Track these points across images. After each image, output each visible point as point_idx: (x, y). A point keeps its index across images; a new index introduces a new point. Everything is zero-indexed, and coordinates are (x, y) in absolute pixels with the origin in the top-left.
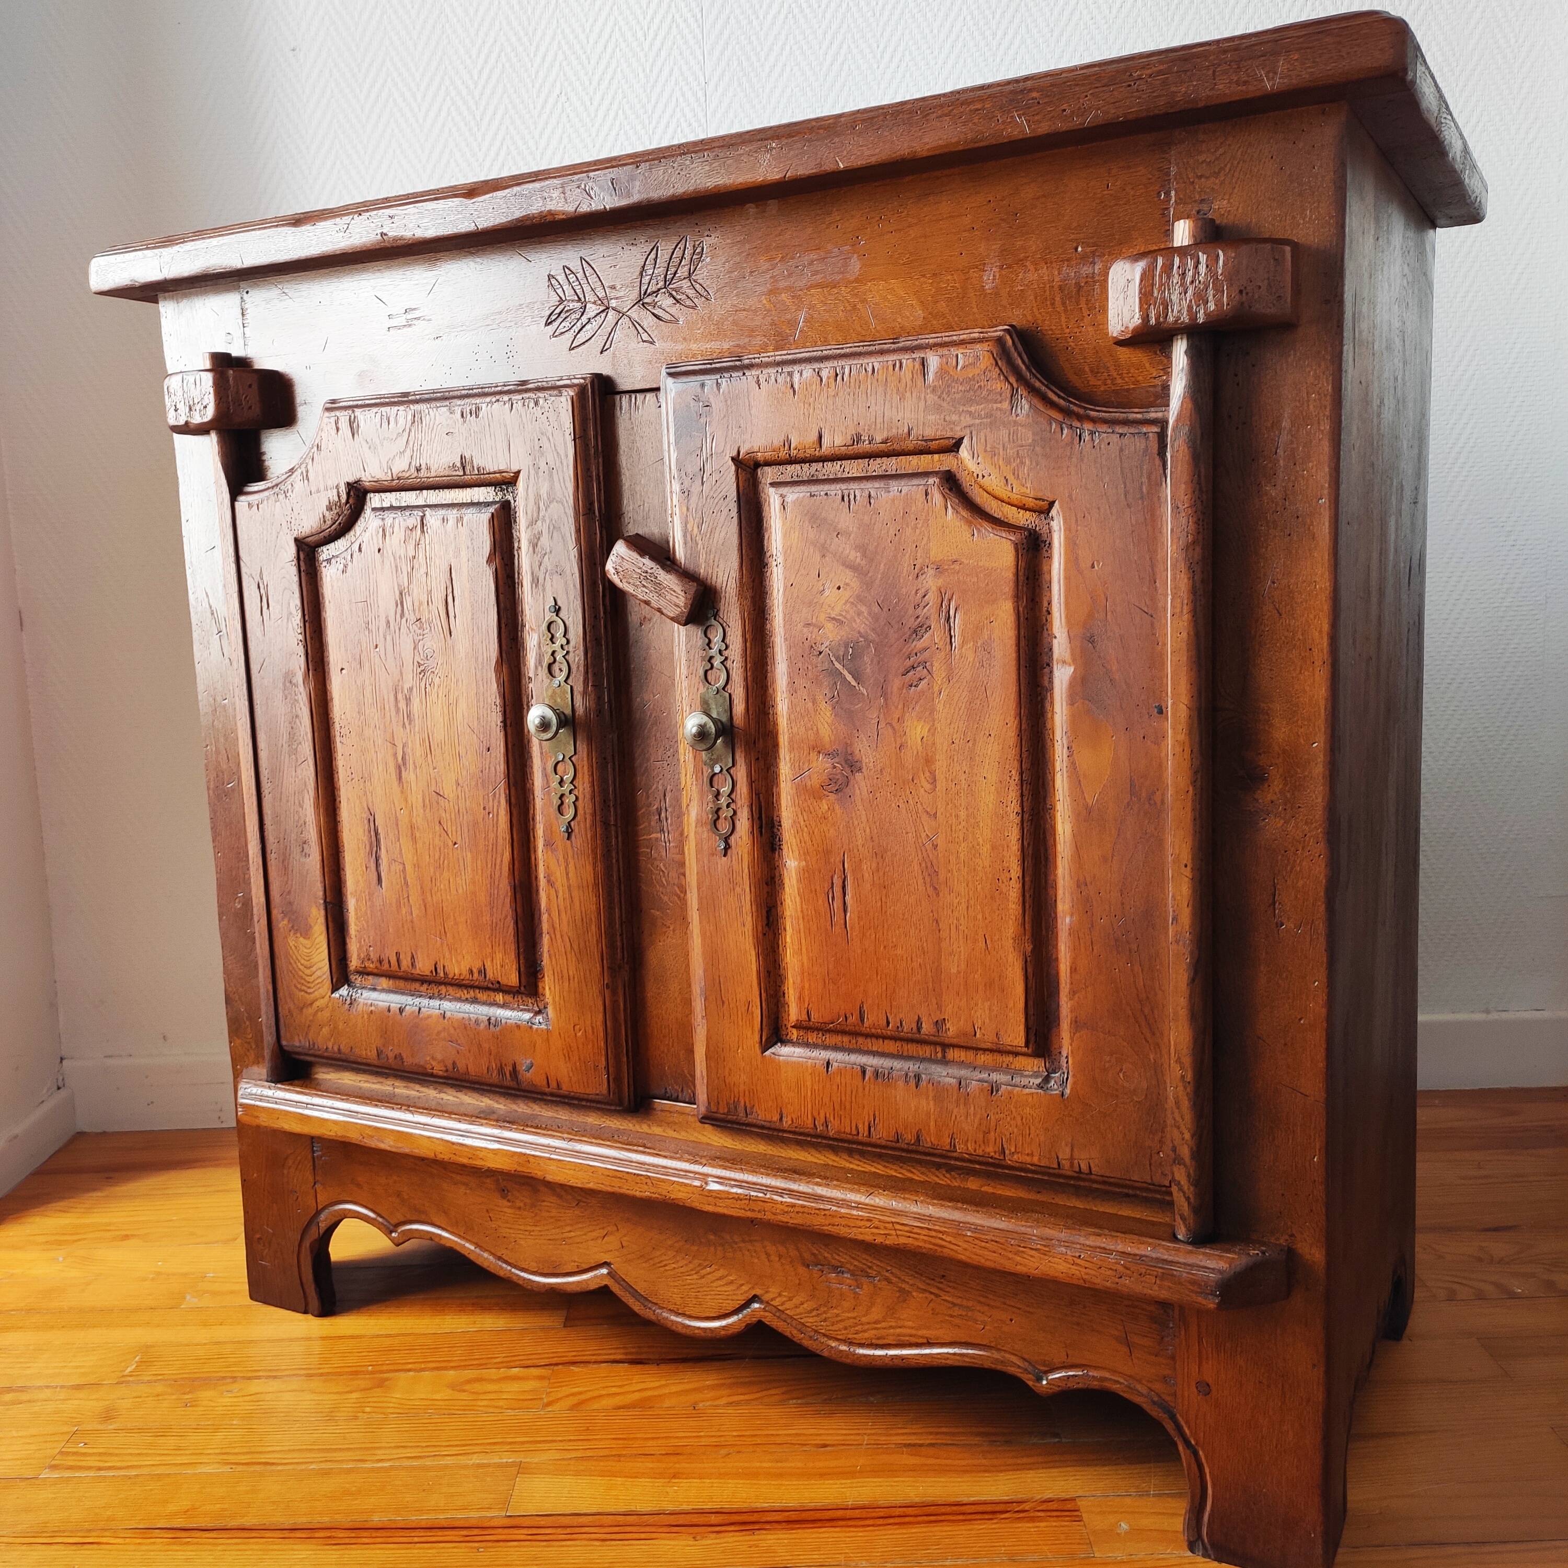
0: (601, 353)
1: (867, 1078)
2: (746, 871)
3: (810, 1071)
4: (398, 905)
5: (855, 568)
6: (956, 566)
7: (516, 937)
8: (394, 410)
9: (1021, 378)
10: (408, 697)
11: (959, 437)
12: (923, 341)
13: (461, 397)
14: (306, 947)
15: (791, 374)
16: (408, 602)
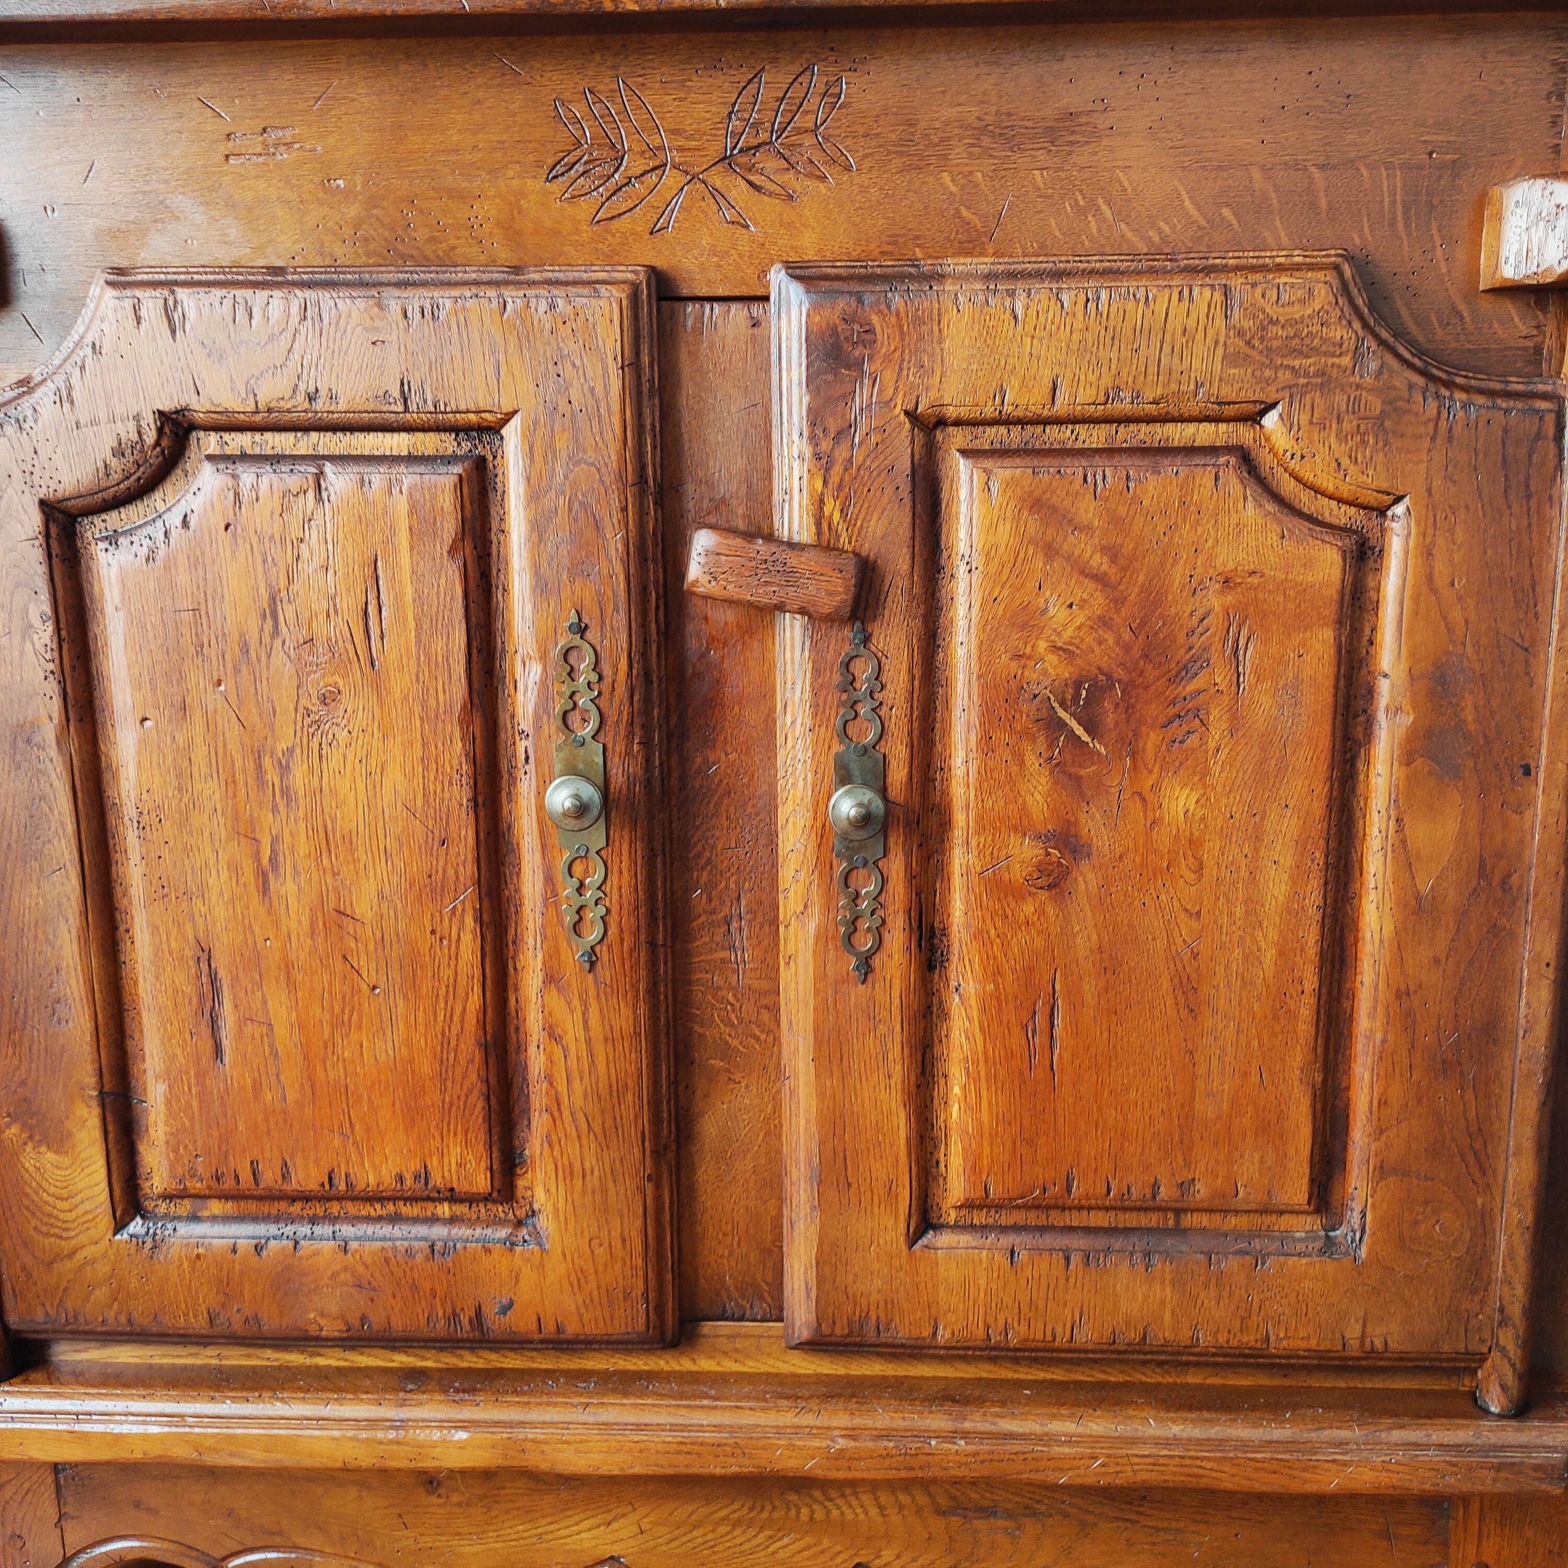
0: (651, 233)
1: (1071, 1267)
2: (897, 1001)
3: (985, 1265)
4: (257, 1087)
5: (1098, 578)
6: (1255, 580)
7: (488, 1119)
8: (262, 295)
9: (1365, 325)
10: (284, 763)
11: (1269, 401)
12: (1218, 261)
13: (399, 285)
14: (59, 1168)
15: (1012, 294)
16: (287, 612)
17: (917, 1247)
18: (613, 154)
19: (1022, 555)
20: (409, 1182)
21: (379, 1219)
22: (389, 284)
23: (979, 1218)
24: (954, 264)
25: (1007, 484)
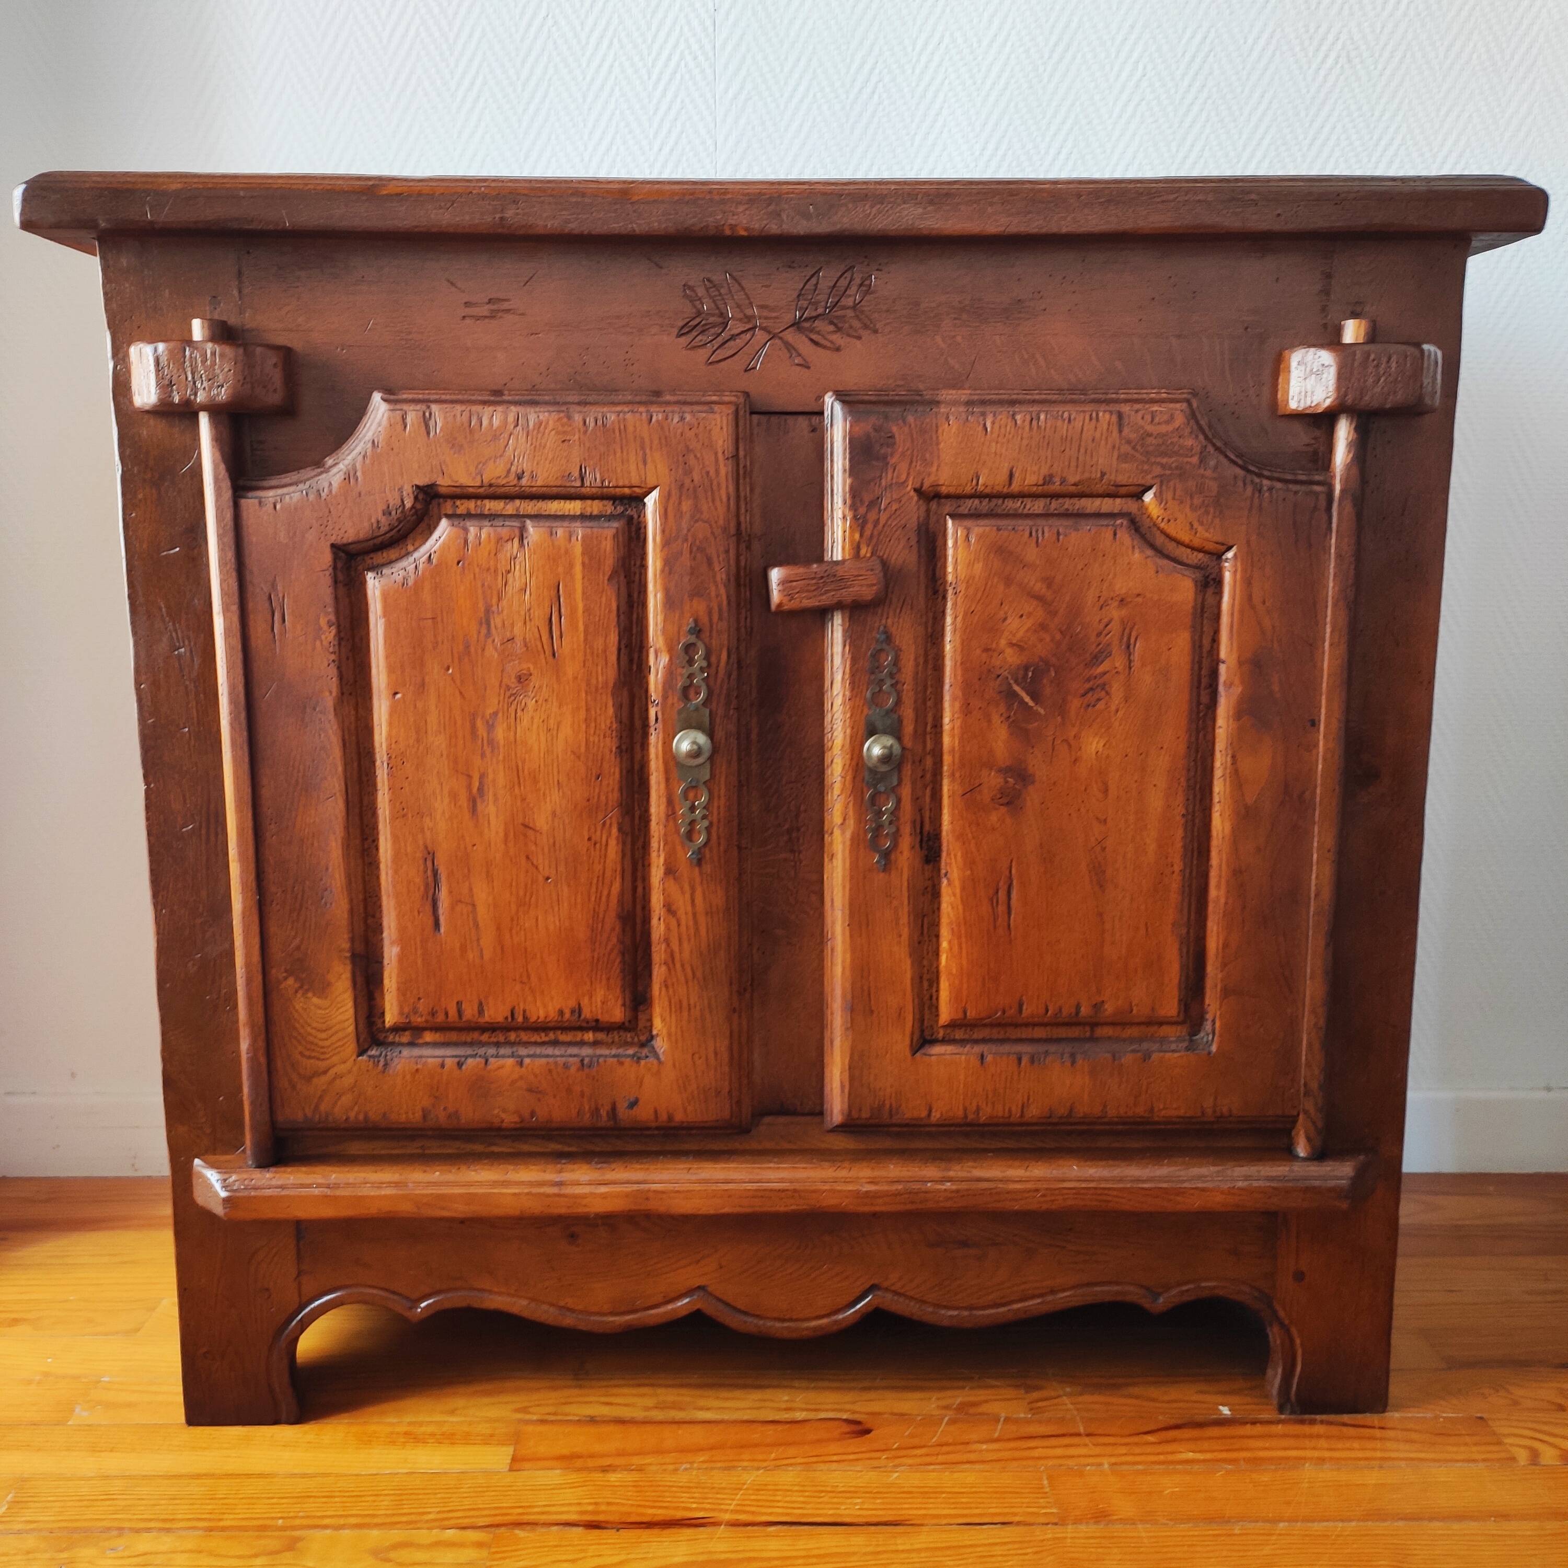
0: (746, 371)
1: (1022, 1065)
2: (905, 884)
3: (964, 1065)
4: (463, 949)
5: (1039, 598)
6: (1140, 600)
7: (623, 971)
8: (488, 410)
9: (1206, 437)
10: (491, 723)
11: (1148, 484)
12: (1114, 396)
13: (579, 404)
14: (320, 1008)
15: (984, 414)
16: (496, 621)
17: (918, 1054)
18: (720, 320)
19: (990, 583)
20: (567, 1015)
21: (543, 1044)
22: (573, 403)
23: (959, 1034)
24: (947, 395)
25: (980, 537)
